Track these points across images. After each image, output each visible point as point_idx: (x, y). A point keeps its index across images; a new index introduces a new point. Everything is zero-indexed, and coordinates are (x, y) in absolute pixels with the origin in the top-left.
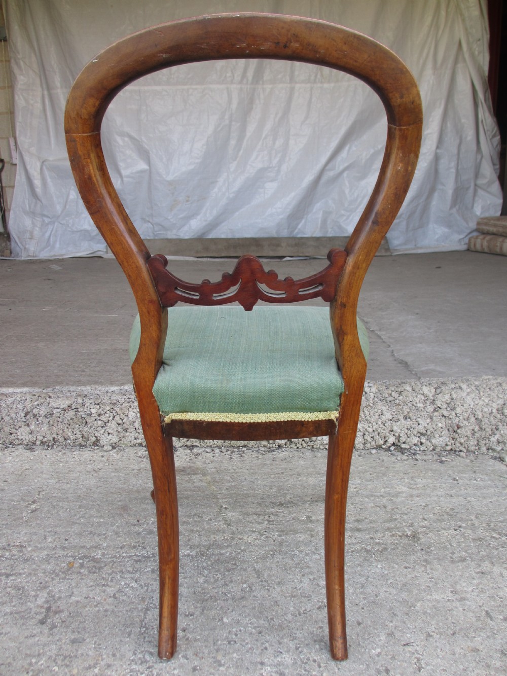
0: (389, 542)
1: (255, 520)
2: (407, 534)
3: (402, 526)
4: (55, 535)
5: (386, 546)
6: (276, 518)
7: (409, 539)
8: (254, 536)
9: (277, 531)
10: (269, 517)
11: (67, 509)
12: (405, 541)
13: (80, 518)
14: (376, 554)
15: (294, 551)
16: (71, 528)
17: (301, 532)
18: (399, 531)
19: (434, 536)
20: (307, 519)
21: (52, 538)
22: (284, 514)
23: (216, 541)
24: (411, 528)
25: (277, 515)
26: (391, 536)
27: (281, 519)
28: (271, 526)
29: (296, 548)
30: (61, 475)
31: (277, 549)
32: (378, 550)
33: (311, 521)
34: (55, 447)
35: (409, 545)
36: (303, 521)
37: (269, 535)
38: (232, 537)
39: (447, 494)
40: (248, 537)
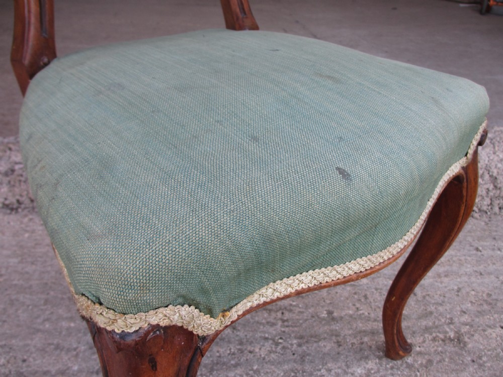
0: (432, 350)
1: (265, 319)
2: (450, 337)
3: (440, 323)
4: (9, 352)
5: (430, 358)
6: (291, 315)
7: (454, 344)
8: (268, 345)
9: (296, 338)
10: (283, 313)
11: (28, 306)
12: (450, 348)
13: (45, 320)
14: (420, 370)
15: (320, 370)
16: (32, 339)
17: (325, 339)
18: (439, 332)
19: (481, 339)
20: (328, 316)
21: (5, 358)
22: (300, 308)
23: (220, 357)
24: (452, 326)
25: (290, 311)
26: (432, 340)
27: (297, 317)
28: (287, 330)
29: (323, 365)
30: (25, 251)
31: (299, 368)
32: (422, 364)
33: (333, 319)
34: (20, 210)
35: (457, 353)
36: (324, 319)
37: (285, 344)
38: (239, 350)
39: (476, 271)
40: (260, 349)
